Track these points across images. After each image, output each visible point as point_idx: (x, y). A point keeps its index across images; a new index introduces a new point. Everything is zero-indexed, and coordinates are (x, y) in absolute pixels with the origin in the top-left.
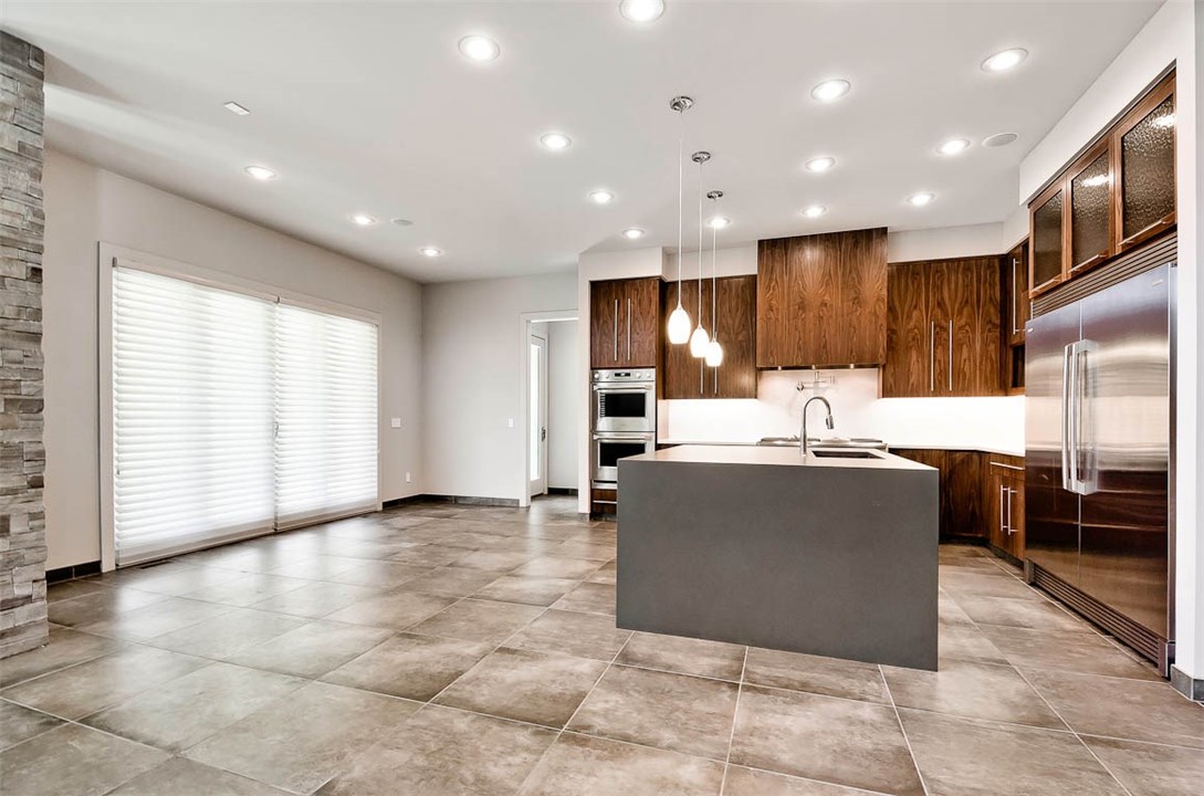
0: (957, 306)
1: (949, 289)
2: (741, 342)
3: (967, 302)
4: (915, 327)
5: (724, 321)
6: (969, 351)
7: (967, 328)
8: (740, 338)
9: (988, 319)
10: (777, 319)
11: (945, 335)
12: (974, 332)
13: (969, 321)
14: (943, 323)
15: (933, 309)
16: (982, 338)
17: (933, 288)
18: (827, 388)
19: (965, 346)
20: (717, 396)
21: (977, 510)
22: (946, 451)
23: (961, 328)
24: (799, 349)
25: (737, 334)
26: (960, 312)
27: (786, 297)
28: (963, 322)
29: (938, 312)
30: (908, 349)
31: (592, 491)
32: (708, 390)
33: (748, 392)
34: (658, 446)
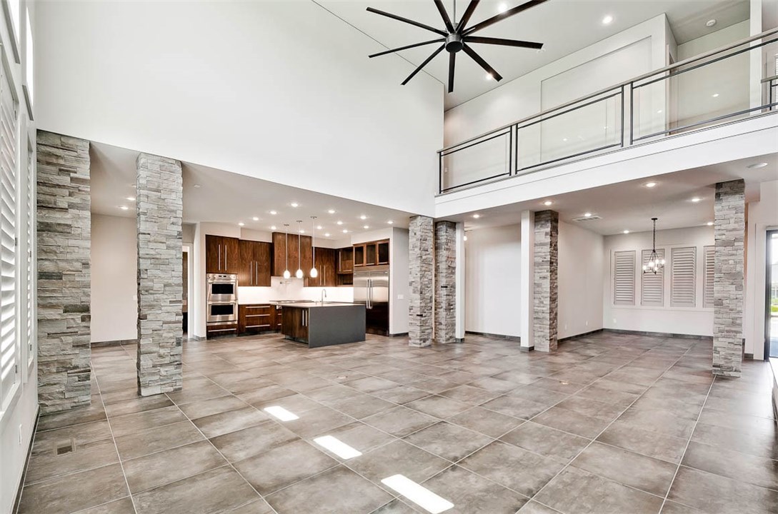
2: (265, 266)
5: (259, 258)
9: (332, 266)
10: (281, 260)
14: (323, 266)
16: (331, 271)
18: (289, 283)
19: (327, 273)
20: (257, 286)
23: (327, 268)
25: (264, 263)
29: (322, 262)
31: (207, 327)
32: (253, 283)
33: (268, 284)
34: (239, 306)
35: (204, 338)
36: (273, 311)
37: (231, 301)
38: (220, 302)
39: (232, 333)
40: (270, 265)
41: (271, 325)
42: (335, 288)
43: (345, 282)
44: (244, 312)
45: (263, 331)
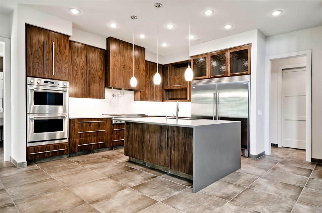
1: (154, 71)
2: (99, 75)
4: (147, 80)
5: (93, 65)
8: (99, 74)
11: (153, 84)
15: (151, 76)
17: (151, 70)
19: (156, 88)
20: (90, 97)
24: (124, 82)
25: (98, 72)
27: (119, 62)
30: (146, 86)
31: (27, 148)
32: (86, 94)
33: (101, 96)
34: (70, 120)
35: (23, 163)
36: (109, 126)
37: (59, 115)
38: (47, 115)
39: (62, 153)
40: (104, 75)
41: (107, 142)
42: (162, 102)
43: (170, 97)
44: (76, 128)
45: (98, 148)
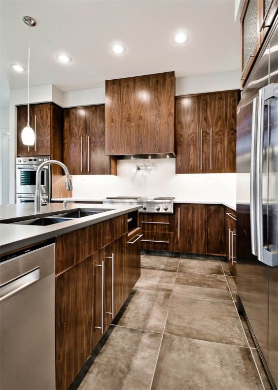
0: (215, 120)
1: (211, 111)
3: (220, 118)
4: (193, 133)
6: (221, 147)
7: (220, 133)
9: (231, 128)
10: (116, 127)
11: (208, 138)
12: (224, 136)
13: (221, 128)
14: (208, 131)
15: (202, 122)
16: (228, 139)
17: (202, 110)
18: (152, 169)
19: (219, 144)
21: (223, 240)
22: (205, 204)
23: (217, 133)
26: (216, 125)
27: (120, 114)
28: (218, 129)
29: (204, 123)
30: (189, 145)
